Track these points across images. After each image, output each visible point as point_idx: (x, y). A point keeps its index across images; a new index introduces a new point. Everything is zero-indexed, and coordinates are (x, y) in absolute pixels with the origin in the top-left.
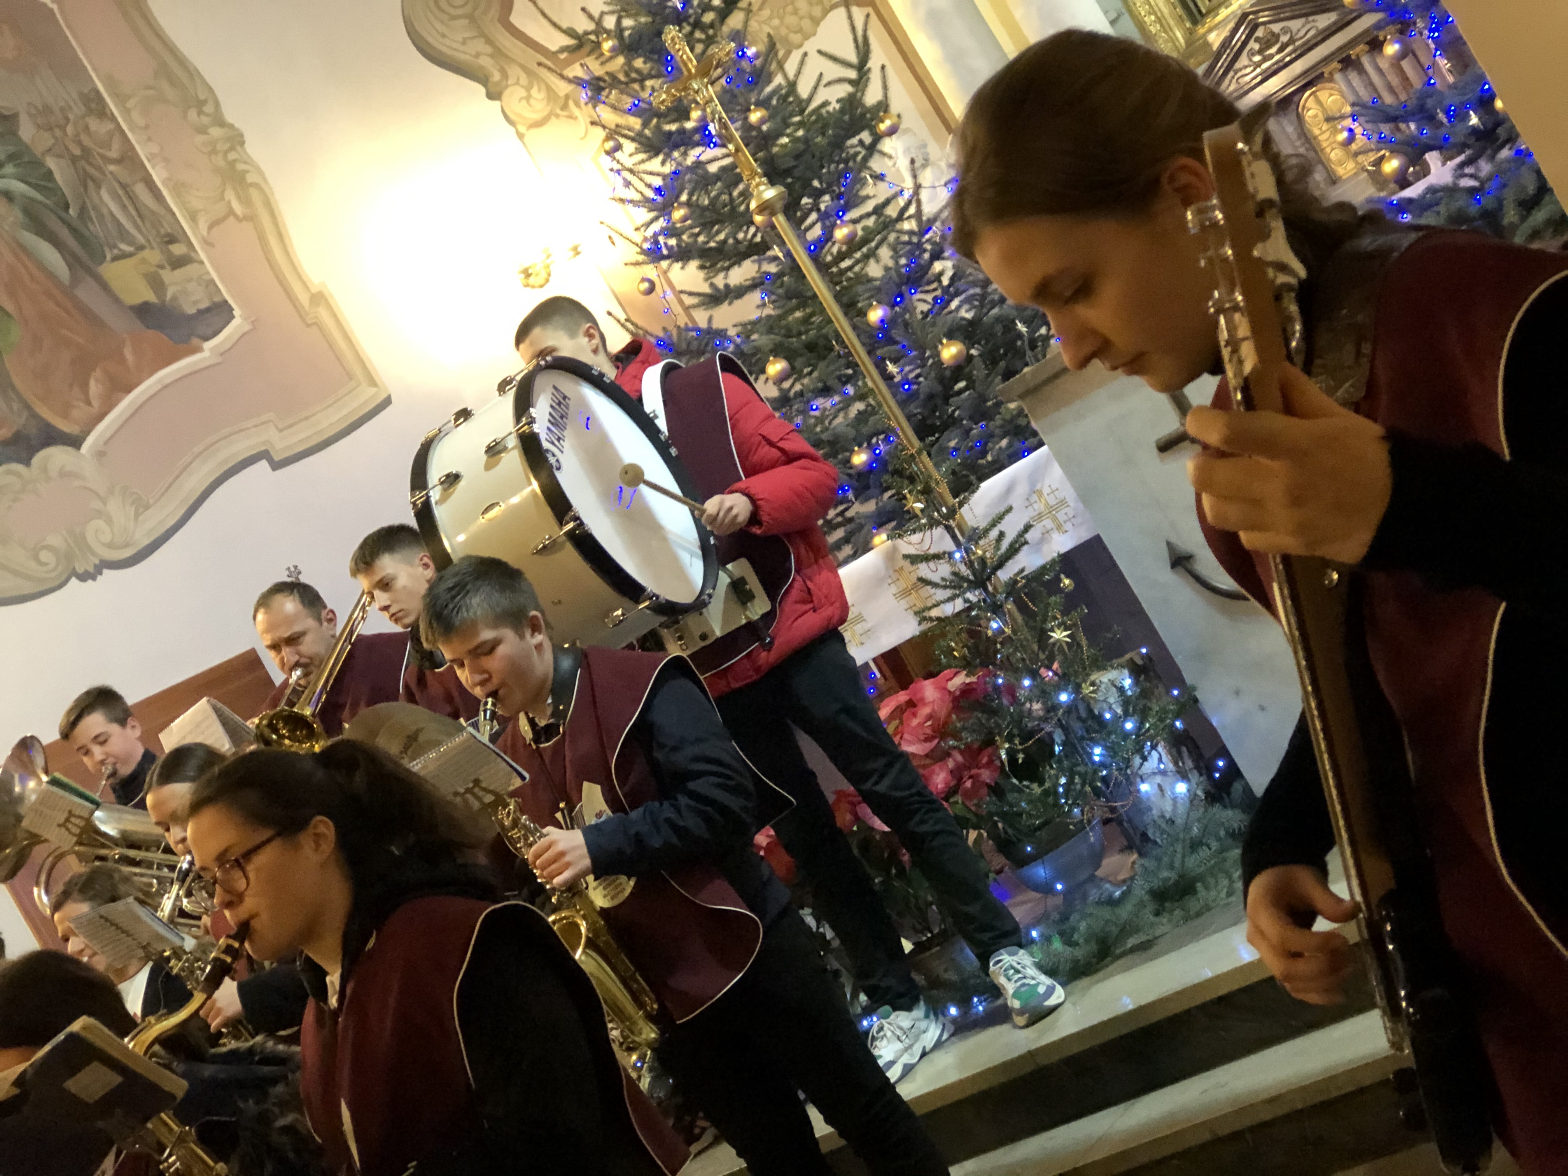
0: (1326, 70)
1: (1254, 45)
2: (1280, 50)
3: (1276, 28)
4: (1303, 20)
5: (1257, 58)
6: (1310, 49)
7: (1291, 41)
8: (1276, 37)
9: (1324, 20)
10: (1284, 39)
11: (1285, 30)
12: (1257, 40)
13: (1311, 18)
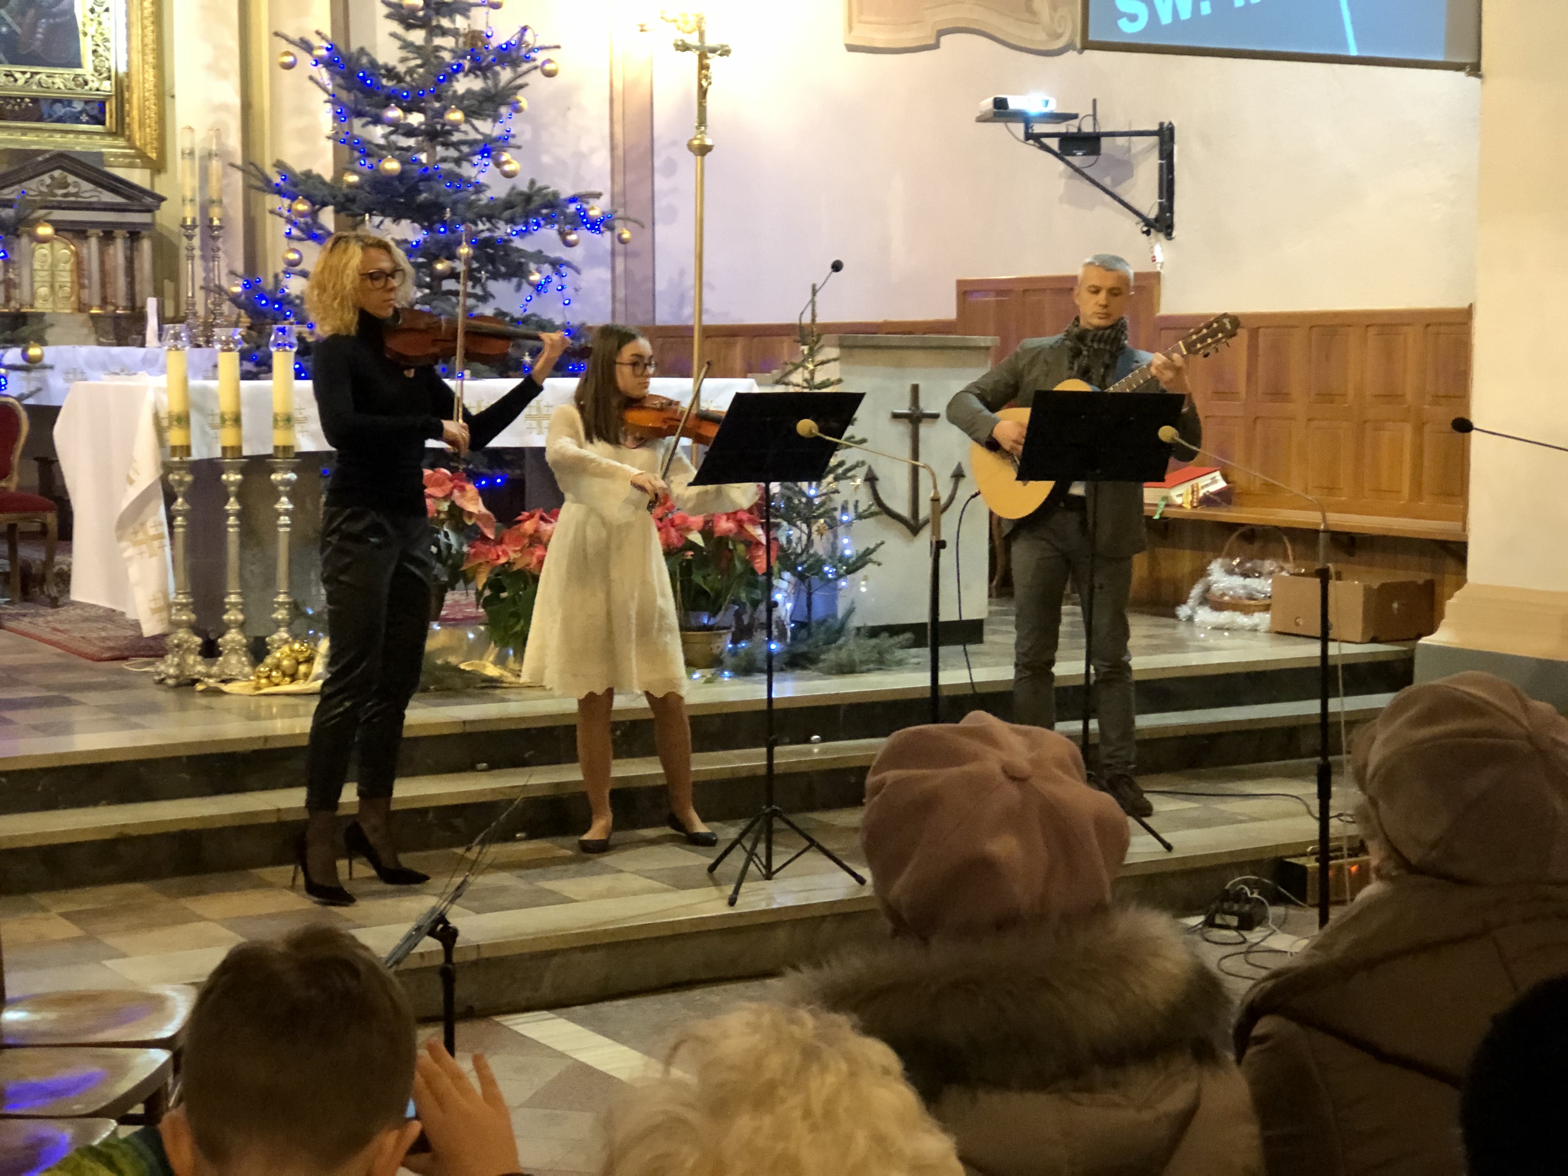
0: (91, 231)
1: (46, 178)
2: (66, 195)
3: (71, 178)
4: (90, 186)
5: (44, 189)
6: (87, 209)
7: (75, 195)
8: (66, 185)
9: (108, 197)
10: (72, 190)
11: (76, 185)
12: (52, 178)
13: (100, 189)
